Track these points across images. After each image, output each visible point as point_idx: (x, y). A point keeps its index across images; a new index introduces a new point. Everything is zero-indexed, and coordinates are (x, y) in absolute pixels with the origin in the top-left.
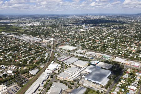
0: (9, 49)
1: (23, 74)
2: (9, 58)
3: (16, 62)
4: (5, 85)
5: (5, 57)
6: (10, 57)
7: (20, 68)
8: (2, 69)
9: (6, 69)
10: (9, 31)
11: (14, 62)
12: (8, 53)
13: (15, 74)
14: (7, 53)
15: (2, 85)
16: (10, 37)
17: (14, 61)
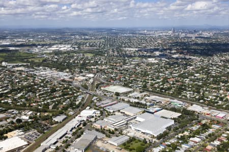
0: (19, 89)
1: (44, 120)
2: (21, 101)
3: (32, 106)
4: (21, 130)
5: (15, 100)
6: (23, 100)
7: (38, 114)
8: (13, 114)
9: (19, 115)
10: (14, 60)
11: (28, 106)
12: (19, 95)
13: (33, 120)
14: (16, 94)
15: (17, 130)
16: (18, 71)
17: (30, 105)
